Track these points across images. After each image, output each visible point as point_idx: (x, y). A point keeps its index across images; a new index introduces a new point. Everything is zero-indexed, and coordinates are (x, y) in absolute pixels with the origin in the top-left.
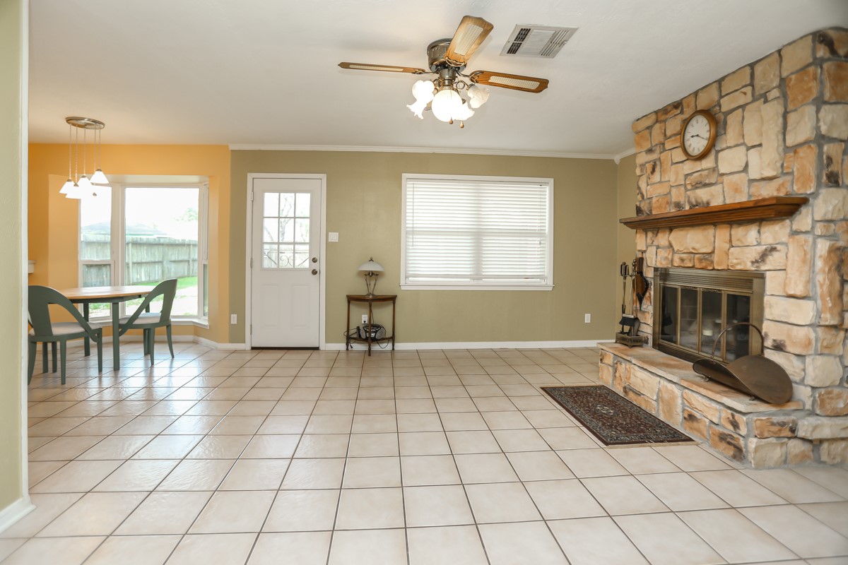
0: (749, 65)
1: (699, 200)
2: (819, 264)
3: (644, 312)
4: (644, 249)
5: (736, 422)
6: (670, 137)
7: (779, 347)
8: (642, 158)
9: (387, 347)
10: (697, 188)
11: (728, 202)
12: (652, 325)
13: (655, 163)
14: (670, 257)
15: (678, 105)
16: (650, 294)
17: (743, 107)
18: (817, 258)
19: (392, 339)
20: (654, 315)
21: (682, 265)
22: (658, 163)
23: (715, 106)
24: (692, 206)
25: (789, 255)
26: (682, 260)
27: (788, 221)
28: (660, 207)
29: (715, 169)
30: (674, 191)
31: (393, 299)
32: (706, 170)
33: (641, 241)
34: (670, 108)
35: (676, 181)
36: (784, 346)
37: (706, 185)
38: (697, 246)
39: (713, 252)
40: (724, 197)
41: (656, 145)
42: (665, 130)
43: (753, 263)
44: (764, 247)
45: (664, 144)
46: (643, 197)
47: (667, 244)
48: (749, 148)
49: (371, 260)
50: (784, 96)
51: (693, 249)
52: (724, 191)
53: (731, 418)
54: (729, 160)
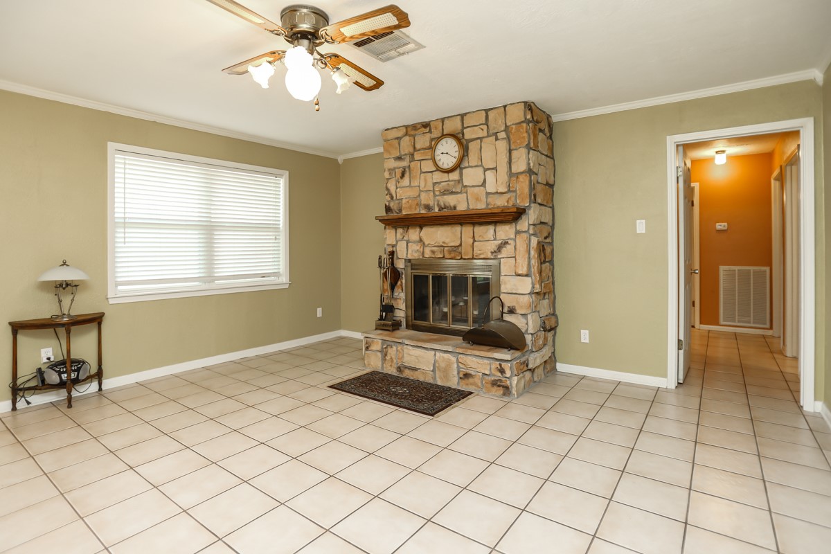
0: (485, 110)
1: (447, 205)
2: (532, 252)
3: (396, 299)
4: (394, 243)
5: (503, 369)
6: (419, 150)
7: (512, 311)
8: (392, 164)
9: (93, 387)
10: (444, 194)
11: (471, 207)
12: (404, 309)
13: (405, 169)
14: (421, 250)
15: (426, 125)
16: (402, 282)
17: (481, 139)
18: (531, 249)
19: (99, 375)
20: (406, 301)
21: (433, 256)
22: (407, 170)
23: (459, 133)
24: (441, 209)
25: (517, 247)
26: (433, 252)
27: (514, 224)
28: (410, 208)
29: (460, 181)
30: (423, 195)
31: (96, 320)
32: (452, 181)
33: (391, 236)
34: (419, 126)
35: (425, 187)
36: (515, 310)
37: (452, 193)
38: (447, 241)
39: (461, 245)
40: (468, 203)
41: (406, 154)
42: (414, 143)
43: (492, 253)
44: (500, 242)
45: (412, 155)
46: (392, 198)
47: (418, 239)
48: (485, 170)
49: (64, 264)
50: (508, 138)
51: (444, 243)
52: (467, 199)
53: (499, 367)
54: (471, 176)
